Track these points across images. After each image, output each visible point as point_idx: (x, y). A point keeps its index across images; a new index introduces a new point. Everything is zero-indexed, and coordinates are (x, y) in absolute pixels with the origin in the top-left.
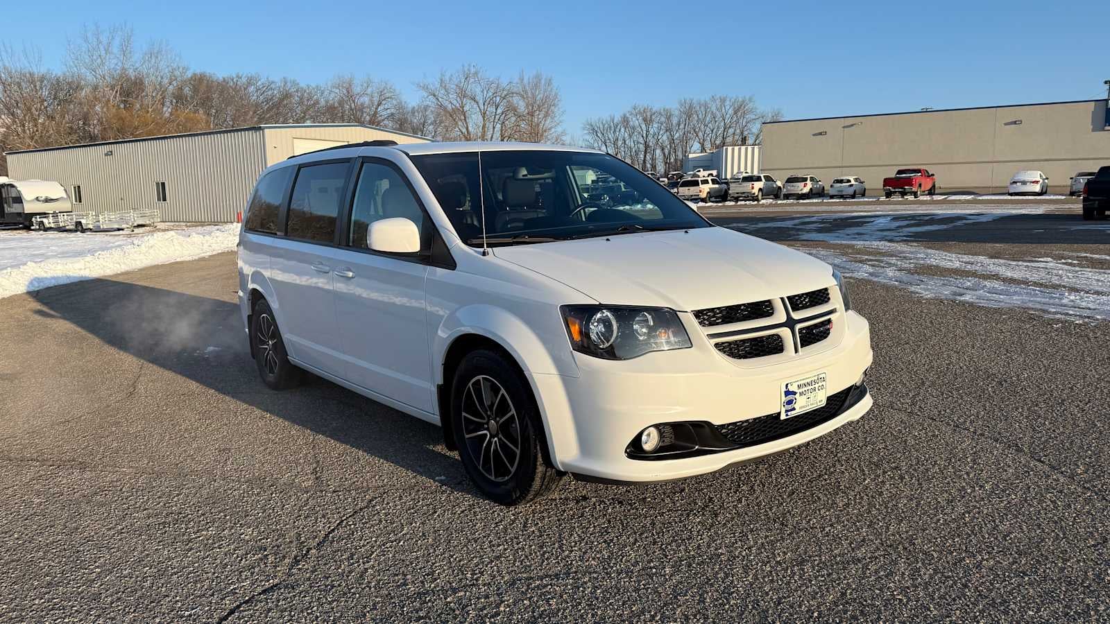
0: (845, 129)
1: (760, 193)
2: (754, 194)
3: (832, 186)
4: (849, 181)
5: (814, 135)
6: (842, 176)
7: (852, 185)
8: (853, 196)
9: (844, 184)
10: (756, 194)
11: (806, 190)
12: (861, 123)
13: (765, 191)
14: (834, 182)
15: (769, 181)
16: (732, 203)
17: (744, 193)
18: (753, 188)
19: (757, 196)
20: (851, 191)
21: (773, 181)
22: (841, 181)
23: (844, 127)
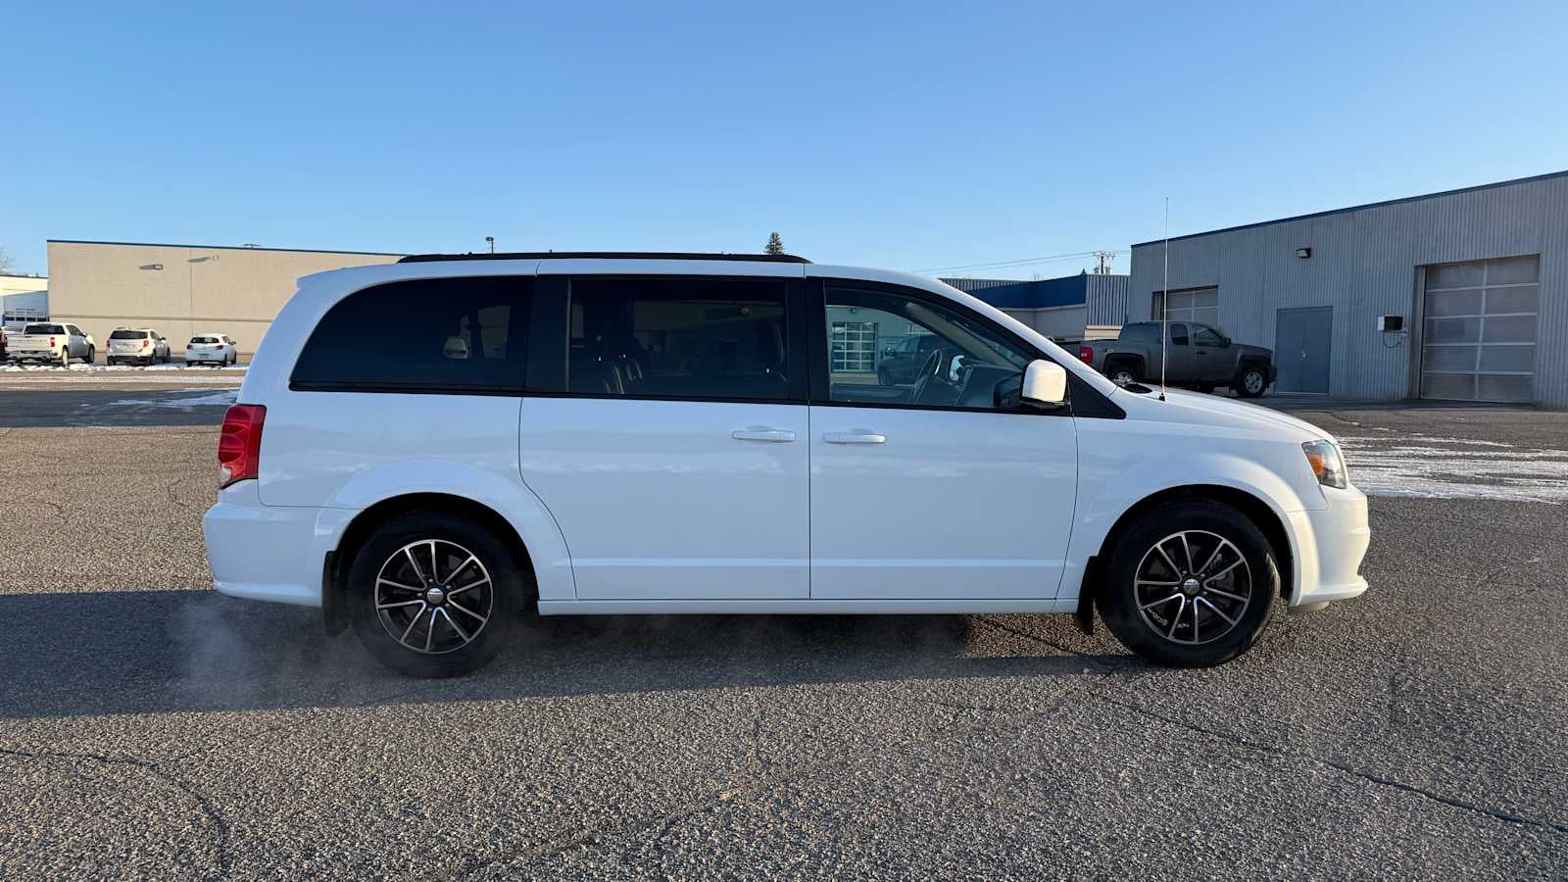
0: (193, 264)
1: (65, 353)
2: (56, 354)
3: (189, 347)
4: (216, 341)
5: (142, 268)
6: (201, 332)
7: (221, 347)
8: (224, 364)
9: (208, 345)
10: (59, 355)
11: (147, 352)
12: (218, 257)
13: (71, 350)
14: (192, 342)
15: (75, 334)
16: (16, 369)
17: (36, 352)
18: (53, 345)
19: (61, 358)
20: (220, 355)
21: (82, 335)
22: (201, 340)
23: (190, 261)
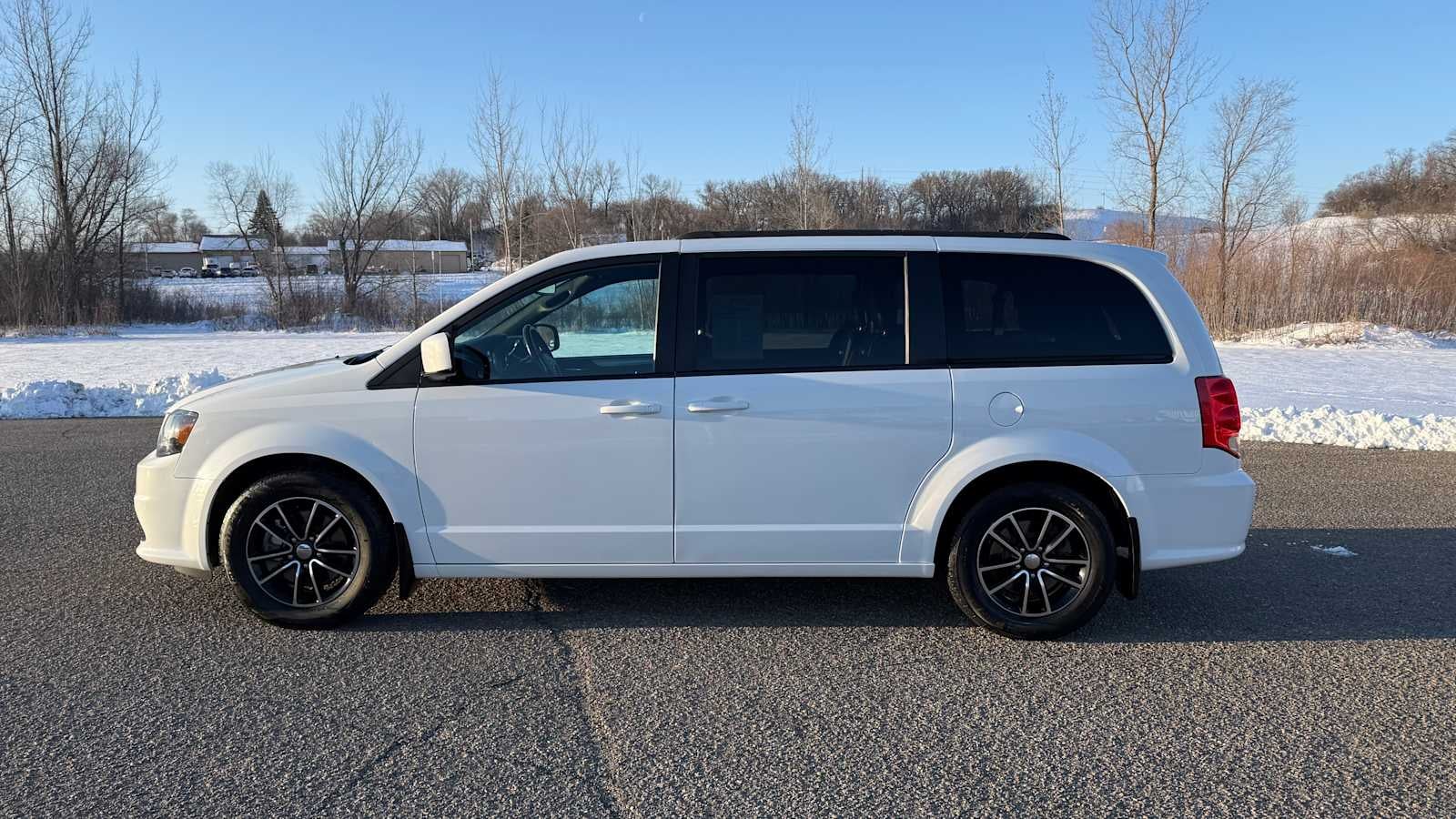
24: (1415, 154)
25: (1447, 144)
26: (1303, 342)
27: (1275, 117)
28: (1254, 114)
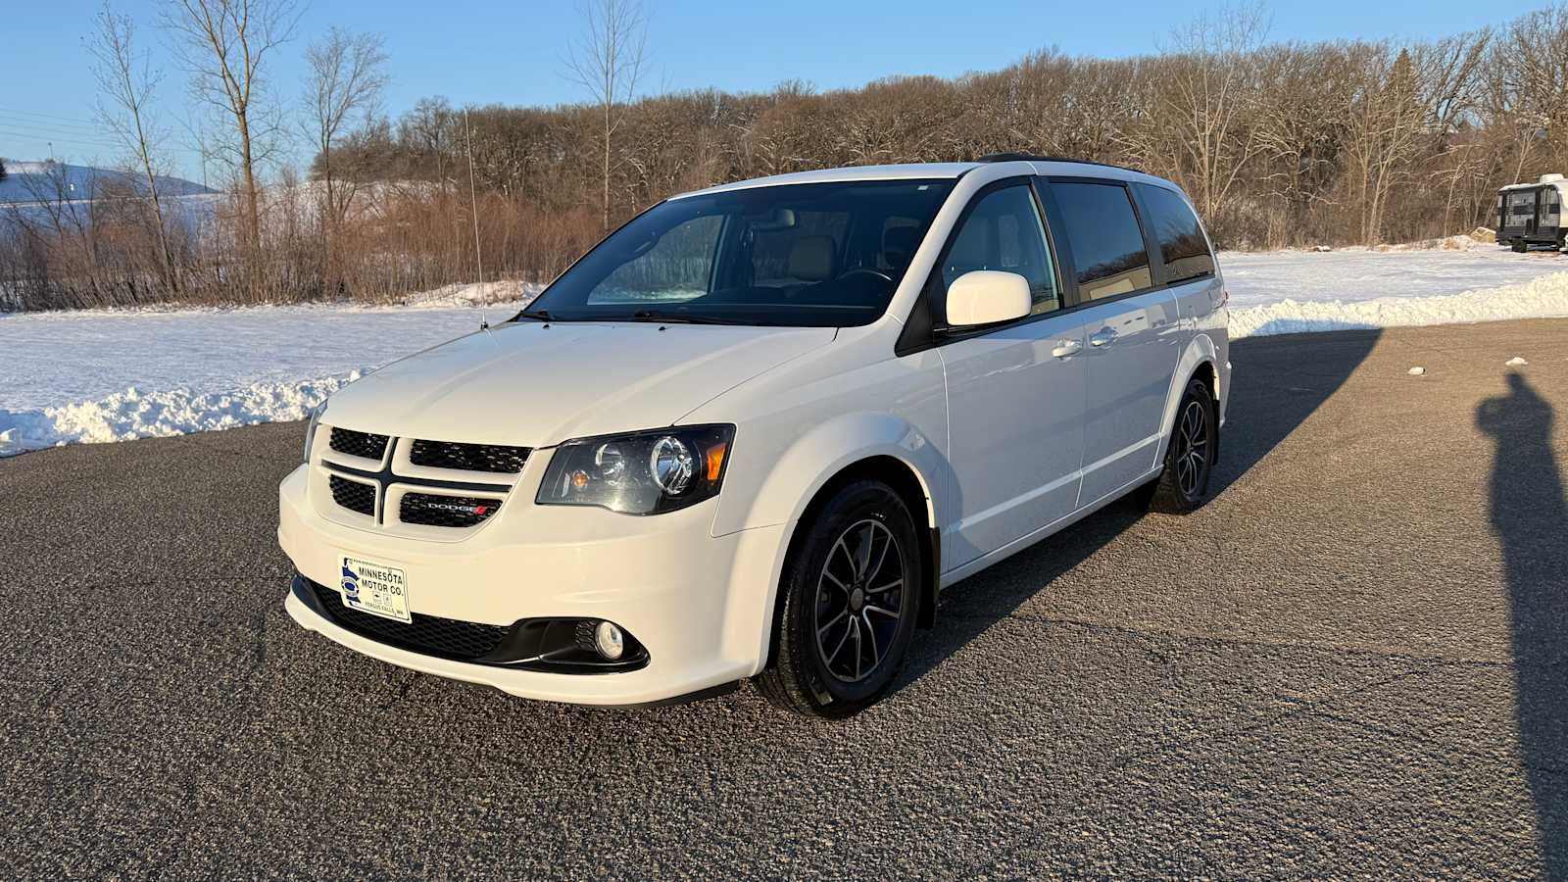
24: (391, 121)
25: (416, 114)
26: (474, 302)
27: (368, 73)
28: (347, 68)
